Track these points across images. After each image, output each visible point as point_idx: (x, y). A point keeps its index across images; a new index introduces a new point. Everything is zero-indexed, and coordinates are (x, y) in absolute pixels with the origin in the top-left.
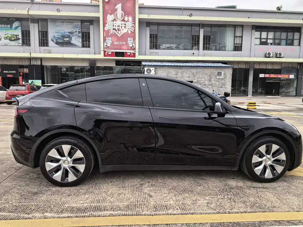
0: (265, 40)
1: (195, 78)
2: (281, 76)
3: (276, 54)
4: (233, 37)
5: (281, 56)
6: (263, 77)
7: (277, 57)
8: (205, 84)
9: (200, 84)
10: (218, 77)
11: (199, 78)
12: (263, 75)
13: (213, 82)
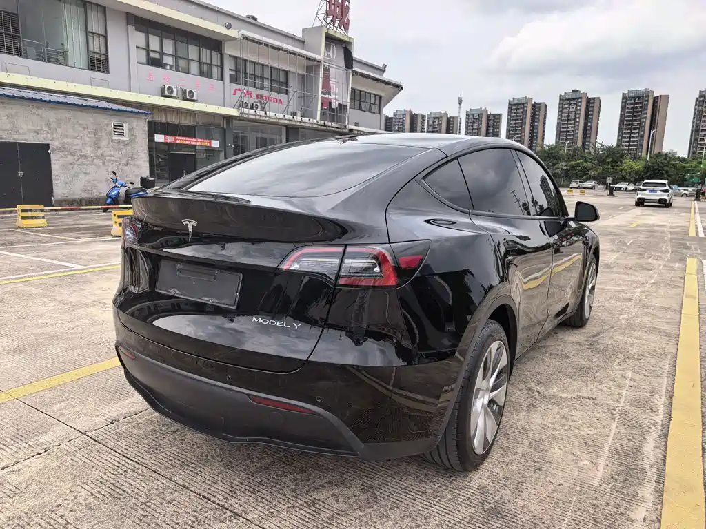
0: (156, 56)
1: (55, 136)
2: (197, 141)
3: (184, 92)
4: (84, 34)
5: (195, 98)
6: (163, 141)
7: (185, 99)
8: (85, 156)
9: (72, 155)
10: (115, 138)
11: (67, 137)
12: (163, 136)
13: (105, 150)
